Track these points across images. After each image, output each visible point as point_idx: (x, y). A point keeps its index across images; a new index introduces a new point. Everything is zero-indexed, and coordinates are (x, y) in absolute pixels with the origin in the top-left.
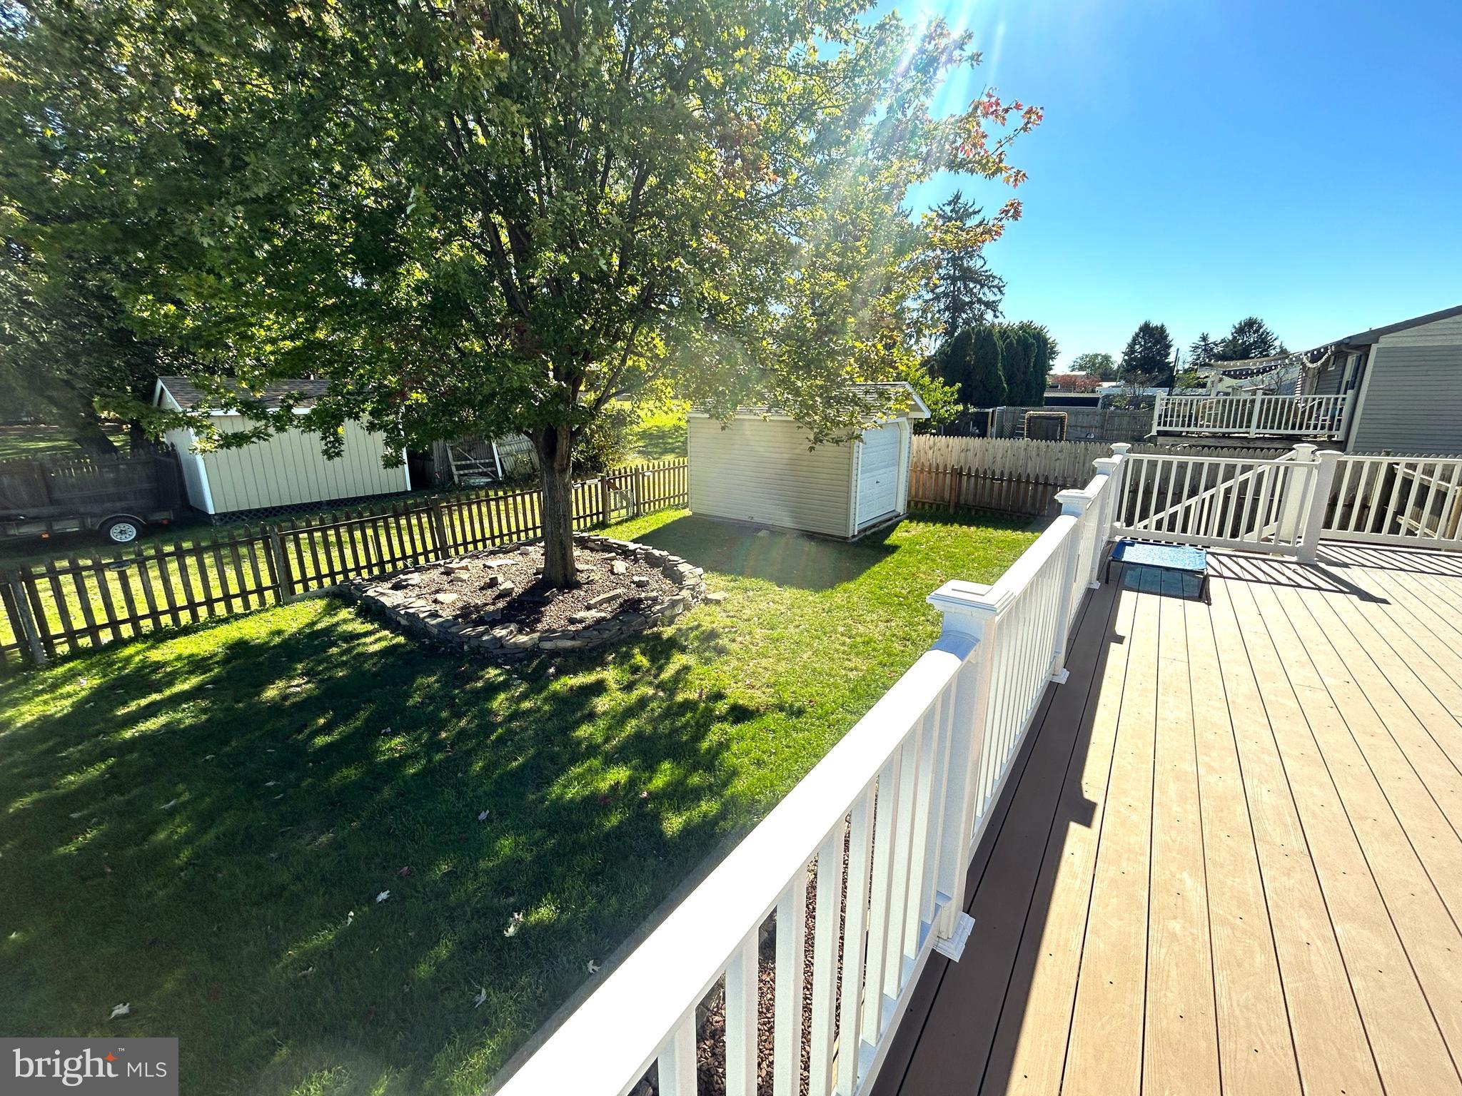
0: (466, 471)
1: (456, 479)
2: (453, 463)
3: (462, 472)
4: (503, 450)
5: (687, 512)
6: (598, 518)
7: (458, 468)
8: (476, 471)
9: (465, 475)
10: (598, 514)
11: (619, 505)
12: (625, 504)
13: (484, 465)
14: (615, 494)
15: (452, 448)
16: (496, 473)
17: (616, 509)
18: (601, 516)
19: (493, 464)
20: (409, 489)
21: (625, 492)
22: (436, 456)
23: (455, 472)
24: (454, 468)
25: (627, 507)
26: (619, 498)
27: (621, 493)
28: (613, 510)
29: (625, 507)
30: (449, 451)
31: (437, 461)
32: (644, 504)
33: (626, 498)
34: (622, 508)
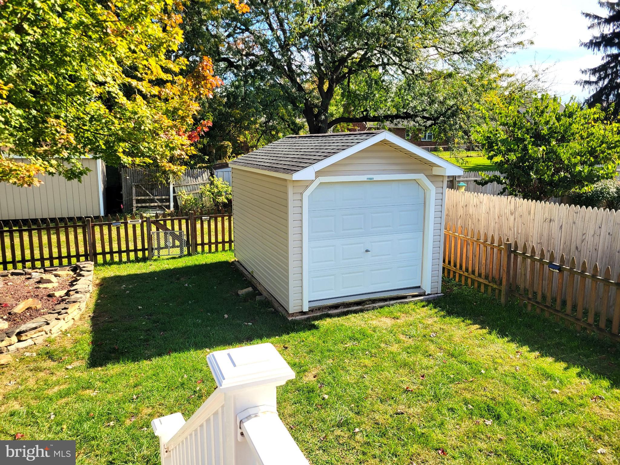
0: (144, 205)
1: (135, 209)
2: (135, 198)
3: (139, 205)
5: (233, 257)
6: (144, 253)
7: (138, 201)
8: (152, 204)
10: (143, 250)
11: (170, 244)
12: (177, 243)
13: (161, 201)
14: (166, 234)
15: (136, 186)
16: (168, 207)
17: (166, 247)
18: (147, 252)
19: (168, 200)
20: (102, 214)
21: (178, 233)
22: (124, 192)
23: (135, 205)
24: (134, 202)
25: (181, 247)
26: (170, 239)
27: (173, 234)
28: (162, 248)
29: (178, 247)
30: (134, 189)
31: (124, 196)
32: (203, 244)
33: (179, 238)
34: (174, 246)
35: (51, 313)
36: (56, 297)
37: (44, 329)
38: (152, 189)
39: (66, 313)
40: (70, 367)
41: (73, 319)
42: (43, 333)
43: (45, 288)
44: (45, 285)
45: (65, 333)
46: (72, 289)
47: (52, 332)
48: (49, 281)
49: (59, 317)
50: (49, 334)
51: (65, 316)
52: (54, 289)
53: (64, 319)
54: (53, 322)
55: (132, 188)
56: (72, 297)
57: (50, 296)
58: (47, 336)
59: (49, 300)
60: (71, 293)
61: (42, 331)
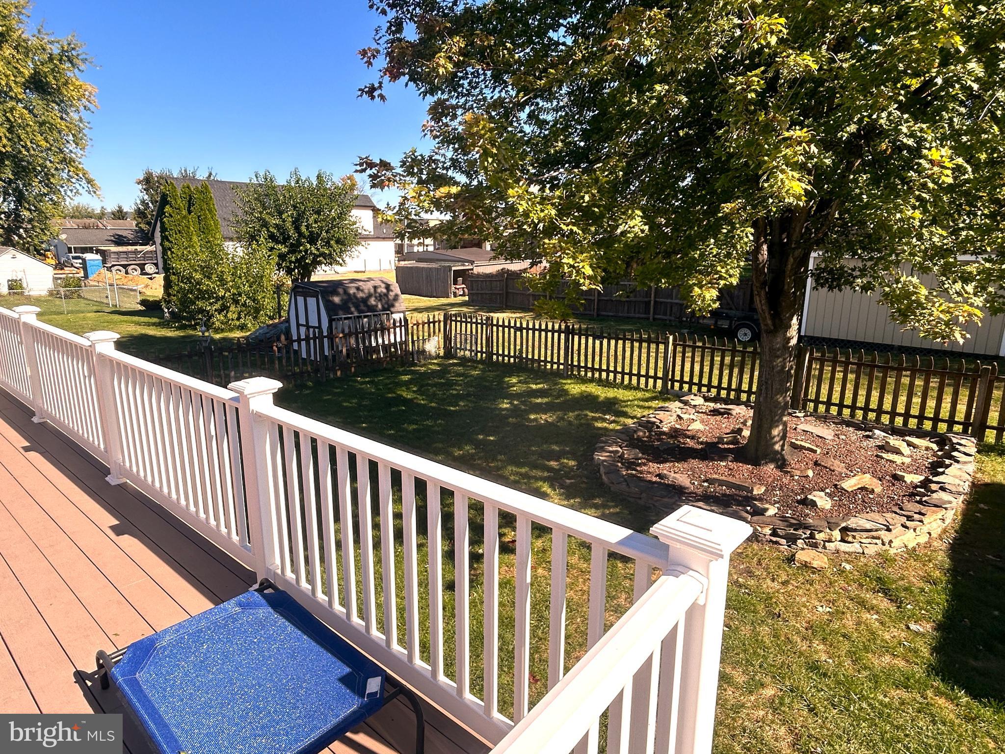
35: (896, 513)
36: (905, 482)
37: (882, 537)
39: (921, 521)
40: (913, 626)
41: (930, 534)
42: (879, 542)
43: (891, 461)
44: (890, 456)
45: (912, 553)
46: (935, 479)
47: (893, 545)
48: (897, 452)
49: (908, 524)
50: (887, 547)
51: (918, 526)
52: (904, 467)
53: (915, 530)
54: (898, 530)
56: (934, 495)
57: (896, 477)
58: (884, 548)
59: (893, 485)
60: (934, 487)
61: (878, 538)
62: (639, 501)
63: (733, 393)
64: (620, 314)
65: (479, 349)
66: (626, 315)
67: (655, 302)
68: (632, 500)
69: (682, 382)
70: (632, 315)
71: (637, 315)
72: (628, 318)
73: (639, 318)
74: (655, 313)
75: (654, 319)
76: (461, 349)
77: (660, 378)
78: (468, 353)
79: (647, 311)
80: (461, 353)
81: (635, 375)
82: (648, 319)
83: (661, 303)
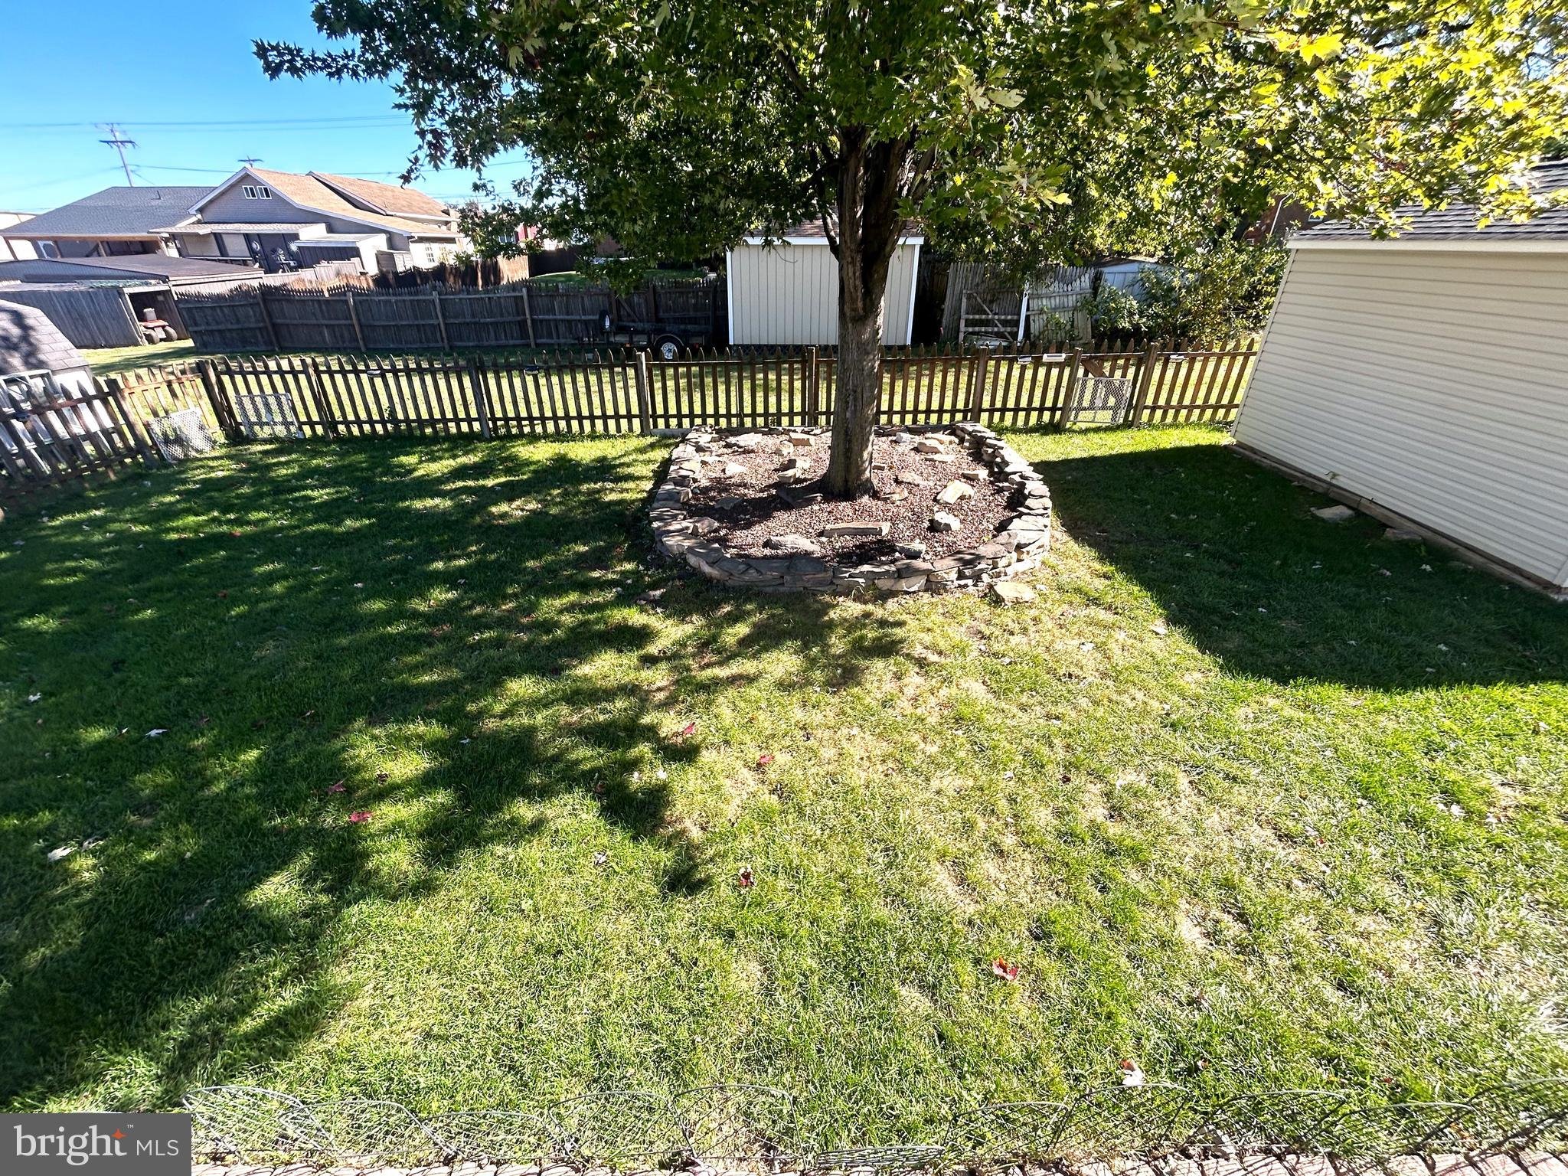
0: (977, 329)
1: (961, 336)
2: (964, 316)
3: (971, 329)
4: (1036, 304)
5: (1225, 439)
6: (1052, 416)
7: (968, 323)
8: (990, 329)
9: (973, 333)
10: (1053, 409)
11: (1098, 403)
12: (1112, 401)
13: (1005, 323)
14: (1097, 383)
15: (969, 297)
16: (1015, 335)
17: (1091, 407)
18: (1058, 414)
19: (1017, 323)
20: (909, 342)
21: (1117, 384)
22: (947, 305)
23: (962, 328)
24: (963, 323)
25: (1115, 409)
26: (1102, 391)
27: (1109, 384)
28: (1085, 409)
29: (1111, 408)
30: (964, 300)
31: (946, 313)
32: (1154, 409)
33: (1117, 392)
34: (1104, 408)
38: (992, 302)
52: (958, 466)
55: (961, 299)
57: (966, 477)
62: (781, 589)
63: (734, 420)
64: (486, 343)
65: (303, 418)
66: (493, 343)
67: (533, 320)
68: (769, 590)
69: (666, 416)
70: (503, 342)
71: (511, 342)
72: (499, 347)
73: (514, 346)
74: (535, 337)
75: (537, 345)
76: (261, 424)
77: (635, 416)
78: (281, 431)
79: (524, 334)
80: (265, 432)
81: (598, 417)
82: (529, 345)
83: (541, 321)
